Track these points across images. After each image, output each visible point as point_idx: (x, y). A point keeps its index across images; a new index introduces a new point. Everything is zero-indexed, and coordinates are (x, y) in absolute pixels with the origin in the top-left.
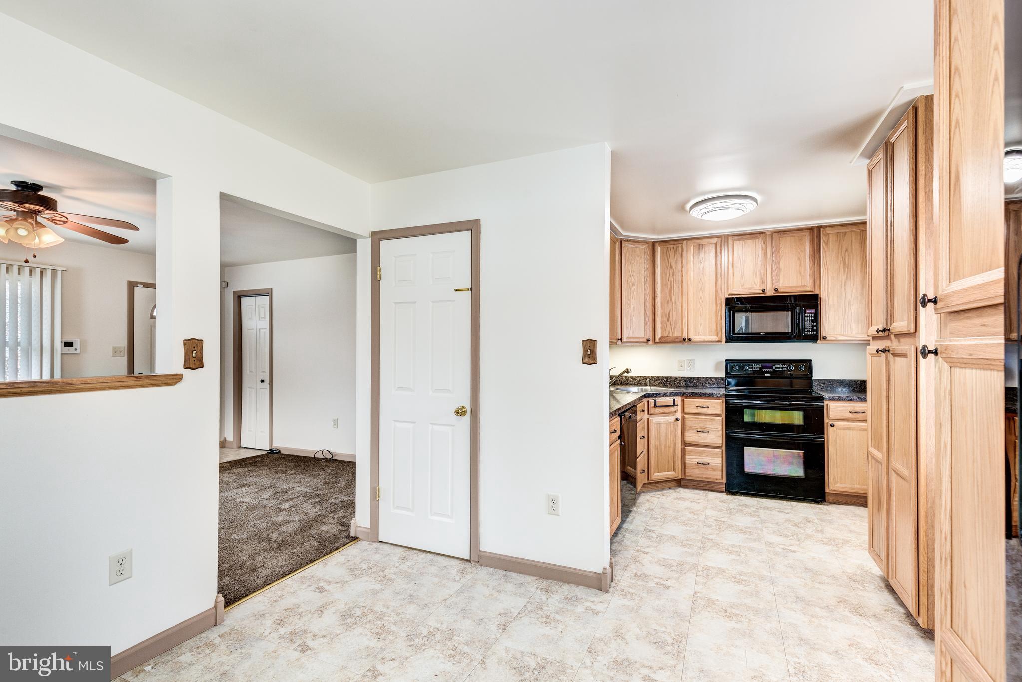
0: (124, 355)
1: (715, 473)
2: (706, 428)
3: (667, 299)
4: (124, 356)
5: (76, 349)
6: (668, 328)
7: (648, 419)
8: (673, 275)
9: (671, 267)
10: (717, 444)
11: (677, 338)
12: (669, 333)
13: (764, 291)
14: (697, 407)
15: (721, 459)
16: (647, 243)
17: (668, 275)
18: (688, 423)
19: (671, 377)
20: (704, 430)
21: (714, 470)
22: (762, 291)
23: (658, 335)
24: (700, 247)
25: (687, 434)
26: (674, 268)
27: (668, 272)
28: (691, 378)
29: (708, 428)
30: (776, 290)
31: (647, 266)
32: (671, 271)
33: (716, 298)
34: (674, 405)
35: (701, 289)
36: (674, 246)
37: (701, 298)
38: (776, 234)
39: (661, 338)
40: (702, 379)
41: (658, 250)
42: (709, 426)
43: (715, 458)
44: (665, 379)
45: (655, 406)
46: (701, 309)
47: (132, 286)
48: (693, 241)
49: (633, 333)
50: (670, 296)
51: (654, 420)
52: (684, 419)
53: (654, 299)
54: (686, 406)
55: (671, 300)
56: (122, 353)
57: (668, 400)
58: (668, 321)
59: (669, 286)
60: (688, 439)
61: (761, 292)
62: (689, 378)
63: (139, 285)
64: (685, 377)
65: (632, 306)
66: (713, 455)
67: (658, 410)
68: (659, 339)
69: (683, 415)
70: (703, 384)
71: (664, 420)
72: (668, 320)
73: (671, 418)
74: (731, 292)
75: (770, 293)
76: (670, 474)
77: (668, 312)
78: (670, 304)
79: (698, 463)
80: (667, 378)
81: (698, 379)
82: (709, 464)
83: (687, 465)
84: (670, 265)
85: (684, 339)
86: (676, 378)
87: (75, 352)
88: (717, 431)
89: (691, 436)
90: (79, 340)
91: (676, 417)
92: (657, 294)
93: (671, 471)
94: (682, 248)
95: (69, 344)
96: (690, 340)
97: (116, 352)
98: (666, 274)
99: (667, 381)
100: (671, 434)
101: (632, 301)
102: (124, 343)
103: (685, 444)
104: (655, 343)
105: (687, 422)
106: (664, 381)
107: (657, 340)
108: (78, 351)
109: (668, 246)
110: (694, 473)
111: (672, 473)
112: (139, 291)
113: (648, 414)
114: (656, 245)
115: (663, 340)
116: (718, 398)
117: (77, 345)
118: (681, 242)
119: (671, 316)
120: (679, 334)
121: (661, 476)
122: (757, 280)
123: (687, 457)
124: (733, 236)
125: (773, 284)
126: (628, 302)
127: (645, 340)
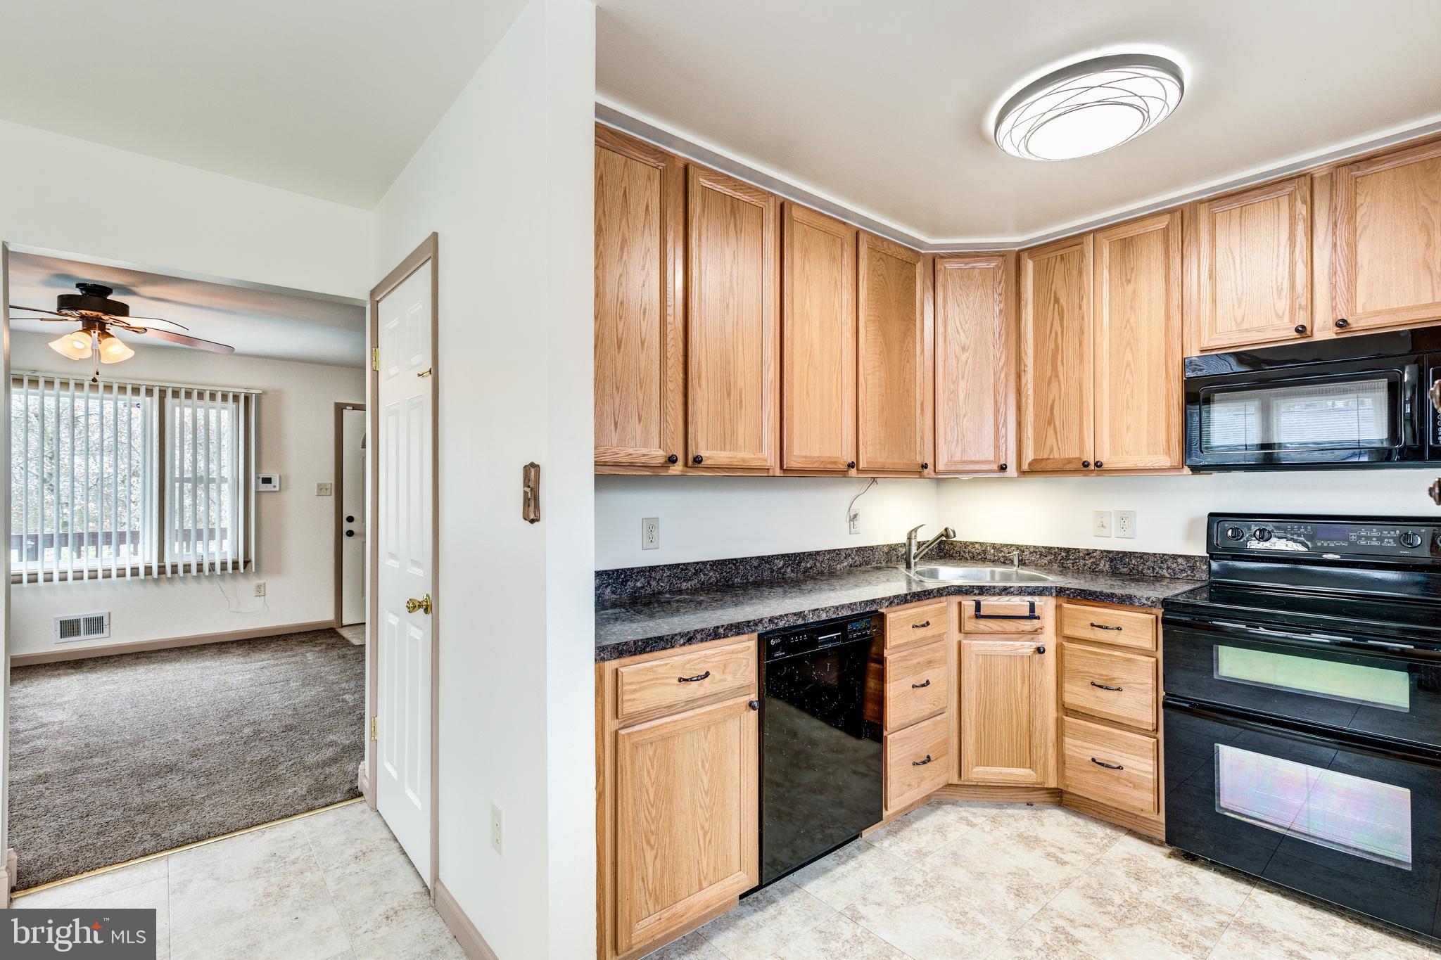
0: (331, 493)
1: (1137, 794)
2: (1113, 679)
3: (1049, 373)
4: (331, 495)
5: (275, 487)
6: (1051, 440)
7: (960, 643)
8: (1062, 319)
9: (1057, 301)
10: (1142, 722)
11: (1070, 461)
12: (1052, 450)
13: (1301, 330)
14: (1092, 625)
15: (1151, 762)
16: (1002, 255)
17: (1049, 319)
18: (1070, 663)
19: (1077, 550)
20: (1108, 684)
21: (1136, 786)
22: (1297, 330)
23: (1029, 455)
24: (1127, 245)
25: (1067, 686)
26: (1063, 302)
27: (1050, 313)
28: (1125, 553)
29: (1118, 681)
30: (1342, 324)
31: (1002, 305)
32: (1056, 313)
33: (1166, 363)
34: (1032, 616)
35: (1129, 343)
36: (1062, 252)
37: (1128, 365)
38: (1343, 170)
39: (1035, 461)
40: (1152, 558)
41: (1029, 266)
42: (1119, 674)
43: (1136, 758)
44: (1063, 554)
45: (978, 616)
46: (1128, 392)
47: (340, 409)
48: (1108, 233)
49: (964, 451)
50: (1055, 367)
51: (976, 646)
52: (1060, 650)
53: (1019, 377)
54: (1066, 621)
55: (1057, 376)
56: (329, 490)
57: (1019, 604)
58: (1049, 423)
59: (1052, 346)
60: (1070, 699)
61: (1295, 334)
62: (1118, 553)
63: (348, 408)
64: (1109, 552)
65: (962, 396)
66: (1131, 748)
67: (984, 625)
68: (1030, 464)
69: (1061, 640)
70: (1153, 568)
71: (1004, 648)
72: (1050, 421)
73: (1027, 647)
74: (1206, 345)
75: (1324, 332)
76: (1022, 774)
77: (1050, 403)
78: (1054, 384)
79: (1094, 760)
80: (1068, 550)
81: (1141, 558)
82: (1120, 768)
83: (1068, 760)
84: (1055, 297)
85: (1086, 464)
86: (1089, 553)
87: (275, 489)
88: (1142, 690)
89: (1078, 695)
90: (278, 475)
91: (1039, 644)
92: (1025, 366)
93: (1024, 767)
94: (1082, 255)
95: (267, 481)
96: (1098, 465)
97: (321, 489)
98: (1046, 318)
99: (1067, 558)
100: (1023, 683)
101: (962, 384)
102: (330, 479)
103: (1065, 710)
104: (1022, 473)
105: (1067, 658)
106: (1063, 559)
107: (1025, 467)
108: (277, 489)
109: (1051, 255)
110: (1087, 784)
111: (1027, 771)
112: (348, 415)
113: (960, 631)
114: (1024, 256)
115: (1038, 467)
116: (1143, 607)
117: (276, 481)
118: (1079, 240)
119: (1056, 412)
120: (1074, 453)
121: (994, 774)
122: (1283, 305)
123: (1067, 739)
124: (1211, 200)
125: (1334, 309)
126: (952, 387)
127: (995, 467)
